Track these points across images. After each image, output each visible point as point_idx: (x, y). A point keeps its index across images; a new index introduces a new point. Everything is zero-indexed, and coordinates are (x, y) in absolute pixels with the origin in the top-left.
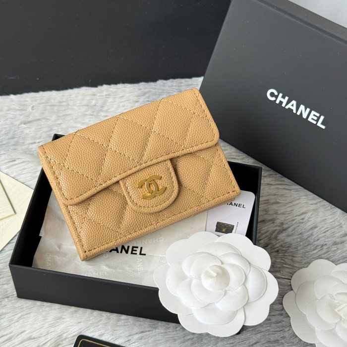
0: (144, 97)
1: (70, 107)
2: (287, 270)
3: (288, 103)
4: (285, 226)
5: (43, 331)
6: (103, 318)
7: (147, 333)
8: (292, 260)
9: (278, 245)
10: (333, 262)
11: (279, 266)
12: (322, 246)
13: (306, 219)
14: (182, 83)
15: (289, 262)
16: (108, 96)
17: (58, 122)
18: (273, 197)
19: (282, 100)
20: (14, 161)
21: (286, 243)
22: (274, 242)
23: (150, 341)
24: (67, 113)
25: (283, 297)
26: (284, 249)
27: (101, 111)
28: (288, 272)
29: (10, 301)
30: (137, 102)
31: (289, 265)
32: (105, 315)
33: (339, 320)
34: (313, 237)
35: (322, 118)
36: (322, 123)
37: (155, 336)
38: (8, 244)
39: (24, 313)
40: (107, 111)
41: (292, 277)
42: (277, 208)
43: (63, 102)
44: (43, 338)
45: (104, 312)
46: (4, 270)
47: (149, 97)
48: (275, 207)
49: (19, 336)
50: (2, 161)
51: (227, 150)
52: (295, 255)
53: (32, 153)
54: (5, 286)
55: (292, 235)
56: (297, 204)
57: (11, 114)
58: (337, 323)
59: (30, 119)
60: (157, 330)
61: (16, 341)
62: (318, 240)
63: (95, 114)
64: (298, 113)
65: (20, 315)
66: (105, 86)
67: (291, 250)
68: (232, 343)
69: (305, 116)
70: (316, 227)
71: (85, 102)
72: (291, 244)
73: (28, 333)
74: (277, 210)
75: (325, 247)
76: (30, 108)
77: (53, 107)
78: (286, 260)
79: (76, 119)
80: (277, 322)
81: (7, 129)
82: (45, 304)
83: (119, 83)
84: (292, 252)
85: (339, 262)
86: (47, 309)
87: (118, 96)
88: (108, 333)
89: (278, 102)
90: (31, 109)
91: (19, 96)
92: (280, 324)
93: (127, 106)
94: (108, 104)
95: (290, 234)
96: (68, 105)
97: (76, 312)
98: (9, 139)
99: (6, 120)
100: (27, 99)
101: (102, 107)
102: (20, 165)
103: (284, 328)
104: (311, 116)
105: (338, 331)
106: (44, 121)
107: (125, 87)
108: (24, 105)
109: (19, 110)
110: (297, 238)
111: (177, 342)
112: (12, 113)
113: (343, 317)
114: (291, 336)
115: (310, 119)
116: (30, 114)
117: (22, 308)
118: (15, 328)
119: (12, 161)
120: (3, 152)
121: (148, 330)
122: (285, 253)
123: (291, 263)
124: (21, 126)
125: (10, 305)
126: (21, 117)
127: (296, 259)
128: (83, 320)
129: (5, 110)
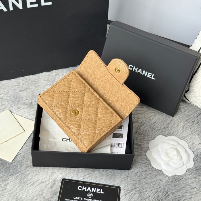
1: (40, 82)
3: (138, 70)
4: (143, 123)
5: (47, 179)
8: (148, 137)
9: (141, 132)
10: (165, 136)
11: (143, 140)
12: (160, 129)
13: (151, 119)
16: (56, 75)
17: (35, 89)
18: (136, 111)
19: (135, 69)
20: (20, 108)
21: (144, 130)
22: (139, 130)
23: (93, 177)
24: (39, 85)
25: (146, 153)
26: (144, 133)
28: (146, 142)
29: (30, 168)
31: (147, 139)
32: (72, 169)
33: (170, 159)
34: (155, 127)
35: (153, 75)
36: (153, 77)
37: (95, 174)
38: (24, 144)
39: (38, 172)
41: (148, 144)
42: (138, 116)
43: (36, 80)
44: (47, 182)
45: (71, 168)
46: (25, 156)
48: (137, 115)
49: (37, 182)
50: (14, 109)
53: (27, 104)
54: (27, 162)
55: (146, 127)
56: (147, 113)
57: (14, 88)
58: (169, 160)
59: (23, 89)
60: (95, 172)
61: (36, 184)
62: (157, 127)
63: (51, 83)
64: (143, 74)
65: (36, 173)
66: (54, 71)
67: (146, 133)
69: (146, 75)
70: (156, 122)
71: (46, 79)
72: (146, 130)
73: (41, 180)
74: (138, 117)
75: (161, 130)
76: (22, 84)
77: (32, 83)
78: (145, 137)
79: (44, 87)
80: (145, 163)
81: (14, 95)
82: (45, 167)
83: (60, 69)
84: (147, 134)
85: (167, 136)
86: (47, 169)
88: (75, 176)
89: (133, 70)
91: (15, 79)
92: (146, 164)
94: (57, 79)
95: (145, 126)
96: (39, 81)
97: (60, 169)
98: (15, 99)
99: (12, 90)
100: (20, 80)
101: (54, 80)
102: (22, 110)
103: (148, 165)
104: (149, 75)
105: (170, 163)
106: (29, 89)
107: (63, 70)
108: (19, 83)
109: (17, 85)
110: (148, 128)
111: (105, 176)
113: (172, 157)
114: (151, 168)
115: (148, 76)
116: (22, 86)
117: (36, 171)
118: (35, 179)
119: (19, 108)
120: (13, 105)
121: (91, 173)
122: (144, 134)
123: (147, 138)
124: (19, 92)
125: (30, 170)
126: (19, 89)
127: (149, 136)
128: (63, 172)
129: (10, 86)
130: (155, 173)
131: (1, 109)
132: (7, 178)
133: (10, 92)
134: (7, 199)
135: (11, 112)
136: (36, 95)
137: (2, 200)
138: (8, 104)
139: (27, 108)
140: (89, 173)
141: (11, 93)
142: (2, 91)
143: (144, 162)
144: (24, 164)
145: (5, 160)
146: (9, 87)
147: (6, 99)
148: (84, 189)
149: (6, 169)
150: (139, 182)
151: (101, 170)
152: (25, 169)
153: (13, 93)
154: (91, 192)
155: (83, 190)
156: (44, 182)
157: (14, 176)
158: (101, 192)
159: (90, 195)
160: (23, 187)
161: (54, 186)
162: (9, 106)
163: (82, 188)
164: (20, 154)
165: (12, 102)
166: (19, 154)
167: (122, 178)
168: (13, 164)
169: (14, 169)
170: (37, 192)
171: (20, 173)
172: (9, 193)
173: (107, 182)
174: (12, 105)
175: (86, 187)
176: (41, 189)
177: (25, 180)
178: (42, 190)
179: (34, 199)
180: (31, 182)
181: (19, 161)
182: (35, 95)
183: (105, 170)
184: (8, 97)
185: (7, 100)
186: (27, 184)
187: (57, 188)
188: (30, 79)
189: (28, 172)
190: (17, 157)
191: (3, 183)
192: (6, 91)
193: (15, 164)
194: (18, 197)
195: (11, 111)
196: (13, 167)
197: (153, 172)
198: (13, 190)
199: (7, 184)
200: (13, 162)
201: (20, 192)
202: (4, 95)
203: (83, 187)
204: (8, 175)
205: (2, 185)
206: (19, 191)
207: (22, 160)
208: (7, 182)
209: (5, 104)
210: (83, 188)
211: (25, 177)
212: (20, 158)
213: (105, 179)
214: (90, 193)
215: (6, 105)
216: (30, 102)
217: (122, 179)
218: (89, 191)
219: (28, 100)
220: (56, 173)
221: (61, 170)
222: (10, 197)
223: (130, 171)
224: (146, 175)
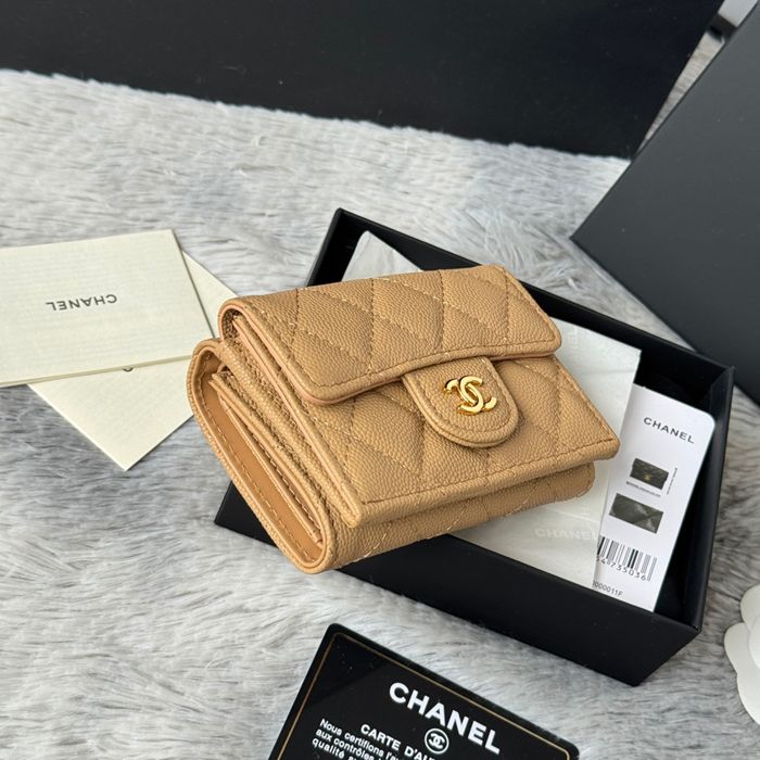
0: (483, 171)
1: (335, 157)
2: (737, 582)
4: (741, 495)
5: (267, 600)
6: (383, 600)
7: (467, 647)
8: (747, 564)
11: (722, 569)
14: (558, 160)
15: (741, 566)
16: (412, 152)
17: (308, 183)
20: (225, 241)
21: (739, 528)
23: (473, 664)
24: (329, 168)
25: (725, 632)
26: (735, 539)
27: (396, 179)
28: (736, 586)
29: (202, 526)
30: (471, 178)
31: (739, 571)
32: (386, 595)
37: (484, 655)
39: (232, 556)
40: (407, 182)
41: (742, 596)
43: (321, 143)
44: (265, 615)
46: (195, 463)
47: (493, 174)
49: (220, 600)
50: (197, 236)
51: (640, 317)
52: (754, 555)
53: (258, 234)
54: (195, 495)
55: (752, 515)
57: (218, 143)
59: (255, 163)
60: (486, 646)
61: (214, 608)
63: (383, 182)
65: (222, 558)
66: (410, 132)
67: (747, 543)
68: (626, 701)
71: (366, 154)
72: (749, 532)
73: (238, 599)
76: (256, 139)
77: (300, 148)
78: (736, 561)
79: (347, 184)
80: (713, 678)
81: (210, 173)
84: (749, 548)
87: (433, 157)
88: (391, 631)
90: (257, 144)
91: (233, 108)
92: (716, 683)
93: (450, 182)
94: (412, 168)
95: (746, 512)
96: (332, 151)
98: (212, 194)
99: (208, 152)
100: (251, 120)
101: (399, 172)
103: (724, 692)
106: (282, 173)
107: (448, 142)
108: (246, 131)
109: (234, 138)
111: (523, 677)
112: (221, 142)
114: (735, 709)
116: (256, 152)
117: (227, 546)
118: (213, 582)
119: (217, 242)
120: (198, 219)
121: (467, 640)
122: (737, 546)
123: (745, 569)
124: (236, 172)
125: (201, 533)
126: (238, 155)
127: (754, 563)
128: (346, 594)
129: (205, 131)
130: (745, 740)
131: (142, 217)
132: (89, 536)
133: (198, 156)
134: (65, 631)
135: (181, 248)
136: (304, 209)
137: (43, 628)
138: (175, 206)
139: (252, 253)
140: (457, 639)
141: (199, 161)
142: (163, 141)
143: (707, 671)
144: (182, 501)
145: (104, 450)
146: (199, 131)
147: (173, 183)
148: (418, 702)
149: (97, 493)
150: (667, 755)
151: (512, 643)
152: (181, 524)
153: (206, 166)
154: (445, 729)
155: (410, 706)
156: (247, 611)
157: (122, 539)
158: (489, 746)
159: (437, 741)
160: (151, 602)
161: (289, 642)
162: (176, 217)
163: (408, 697)
164: (175, 447)
165: (197, 204)
166: (169, 443)
167: (599, 711)
168: (131, 481)
169: (131, 506)
170: (207, 646)
171: (154, 534)
172: (83, 608)
173: (526, 709)
174: (192, 215)
175: (426, 699)
176: (229, 637)
177: (169, 572)
178: (232, 645)
179: (185, 675)
180: (189, 589)
181: (163, 478)
182: (300, 206)
183: (526, 649)
184: (183, 174)
185: (174, 188)
186: (173, 597)
187: (298, 656)
188: (294, 131)
189: (192, 541)
190: (157, 454)
191: (67, 553)
192: (183, 144)
193: (143, 483)
194: (117, 641)
195: (182, 241)
196: (131, 494)
197: (739, 731)
198: (105, 600)
199: (86, 563)
200: (137, 472)
201: (133, 621)
202: (168, 159)
203: (415, 693)
204: (100, 525)
205: (61, 562)
206: (129, 613)
207: (176, 478)
208: (84, 555)
209: (162, 202)
210: (414, 700)
211: (169, 561)
212: (167, 465)
213: (522, 691)
214: (439, 734)
215: (166, 208)
216: (275, 230)
217: (596, 714)
218: (434, 722)
219: (266, 218)
220: (311, 588)
221: (336, 583)
222: (79, 630)
223: (636, 690)
224: (707, 734)
